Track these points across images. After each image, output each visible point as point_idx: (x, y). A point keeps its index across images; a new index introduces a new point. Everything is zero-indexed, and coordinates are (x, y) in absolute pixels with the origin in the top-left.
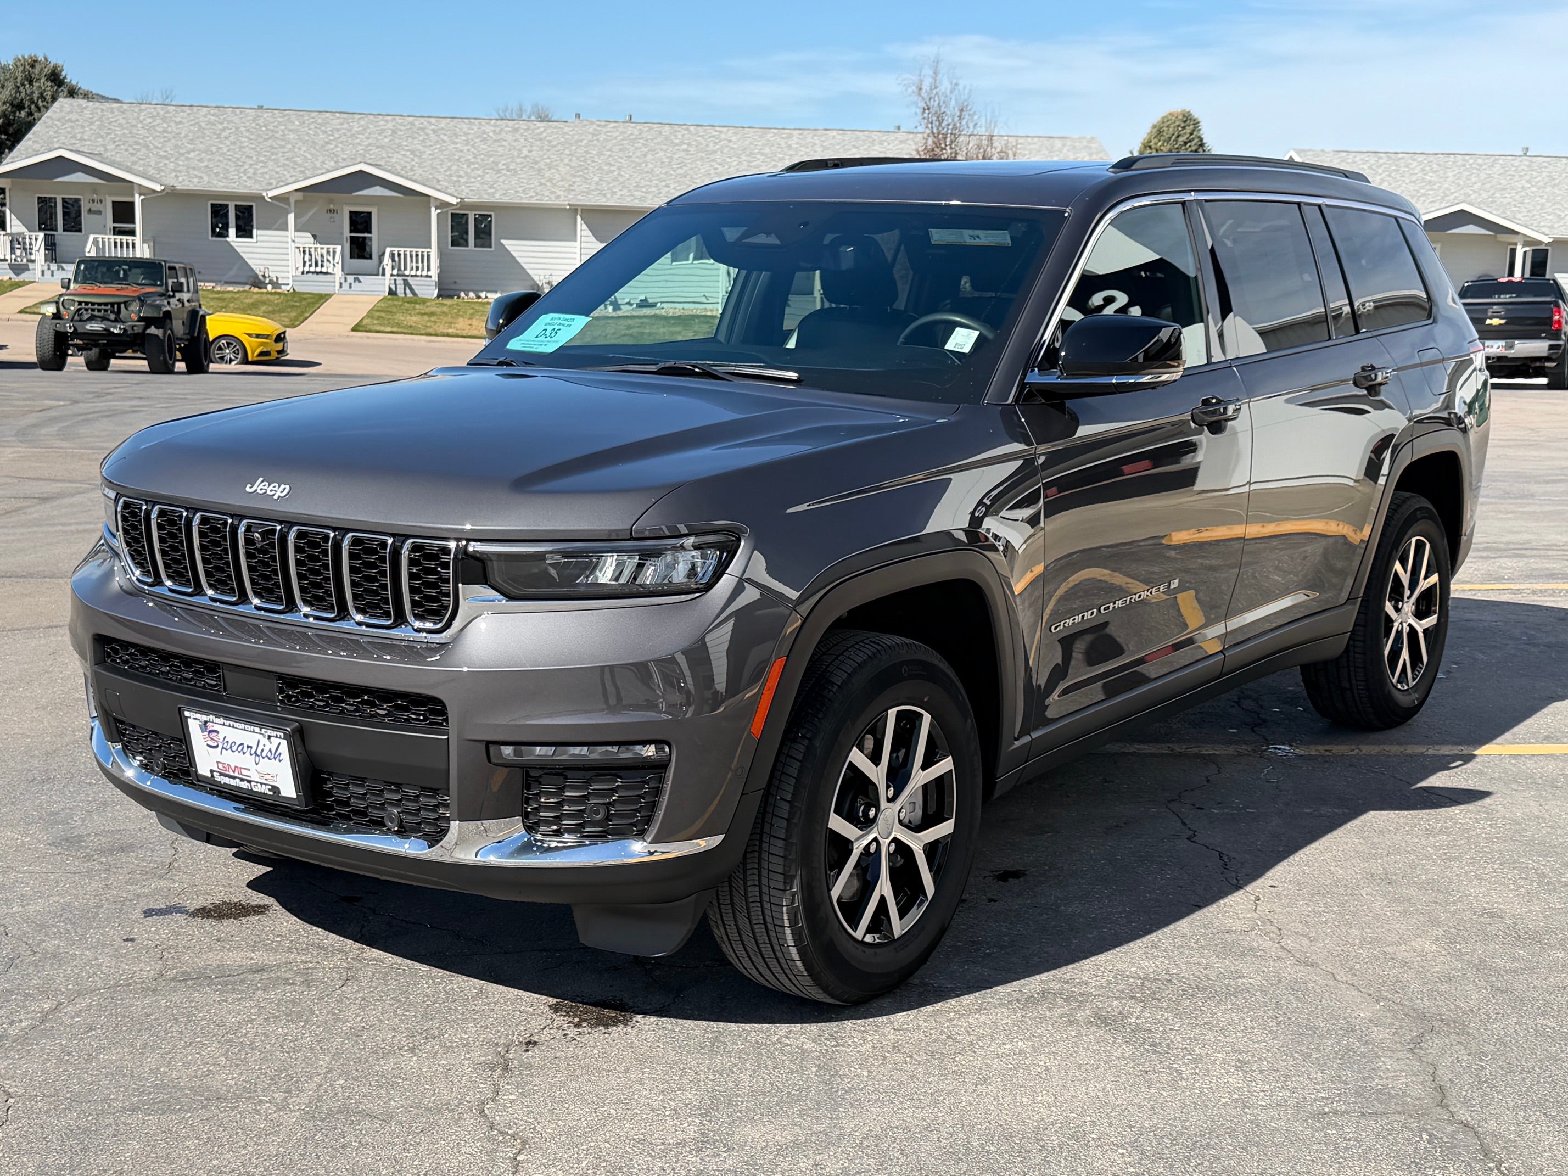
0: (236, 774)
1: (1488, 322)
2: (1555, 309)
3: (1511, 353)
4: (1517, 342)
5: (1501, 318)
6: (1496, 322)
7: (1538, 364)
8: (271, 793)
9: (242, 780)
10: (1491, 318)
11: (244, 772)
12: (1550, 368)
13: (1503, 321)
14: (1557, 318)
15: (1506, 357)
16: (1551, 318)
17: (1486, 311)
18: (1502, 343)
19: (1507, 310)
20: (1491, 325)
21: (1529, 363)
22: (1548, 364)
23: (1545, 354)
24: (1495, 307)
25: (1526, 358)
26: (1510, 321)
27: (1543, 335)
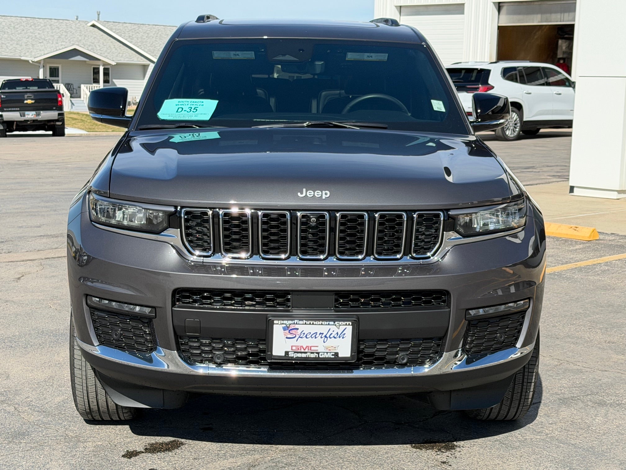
0: (306, 350)
1: (25, 102)
2: (58, 95)
3: (40, 118)
4: (42, 112)
5: (32, 99)
6: (29, 102)
7: (52, 123)
8: (333, 357)
9: (312, 353)
10: (27, 100)
11: (313, 348)
12: (59, 125)
13: (33, 101)
14: (60, 99)
15: (37, 120)
16: (57, 99)
17: (24, 96)
18: (34, 113)
19: (35, 96)
20: (27, 103)
21: (46, 123)
22: (58, 123)
23: (56, 118)
24: (28, 94)
25: (45, 121)
26: (37, 101)
27: (54, 108)
